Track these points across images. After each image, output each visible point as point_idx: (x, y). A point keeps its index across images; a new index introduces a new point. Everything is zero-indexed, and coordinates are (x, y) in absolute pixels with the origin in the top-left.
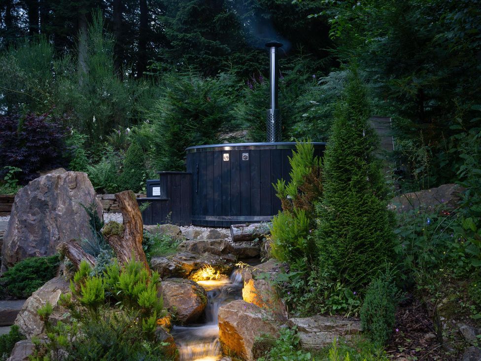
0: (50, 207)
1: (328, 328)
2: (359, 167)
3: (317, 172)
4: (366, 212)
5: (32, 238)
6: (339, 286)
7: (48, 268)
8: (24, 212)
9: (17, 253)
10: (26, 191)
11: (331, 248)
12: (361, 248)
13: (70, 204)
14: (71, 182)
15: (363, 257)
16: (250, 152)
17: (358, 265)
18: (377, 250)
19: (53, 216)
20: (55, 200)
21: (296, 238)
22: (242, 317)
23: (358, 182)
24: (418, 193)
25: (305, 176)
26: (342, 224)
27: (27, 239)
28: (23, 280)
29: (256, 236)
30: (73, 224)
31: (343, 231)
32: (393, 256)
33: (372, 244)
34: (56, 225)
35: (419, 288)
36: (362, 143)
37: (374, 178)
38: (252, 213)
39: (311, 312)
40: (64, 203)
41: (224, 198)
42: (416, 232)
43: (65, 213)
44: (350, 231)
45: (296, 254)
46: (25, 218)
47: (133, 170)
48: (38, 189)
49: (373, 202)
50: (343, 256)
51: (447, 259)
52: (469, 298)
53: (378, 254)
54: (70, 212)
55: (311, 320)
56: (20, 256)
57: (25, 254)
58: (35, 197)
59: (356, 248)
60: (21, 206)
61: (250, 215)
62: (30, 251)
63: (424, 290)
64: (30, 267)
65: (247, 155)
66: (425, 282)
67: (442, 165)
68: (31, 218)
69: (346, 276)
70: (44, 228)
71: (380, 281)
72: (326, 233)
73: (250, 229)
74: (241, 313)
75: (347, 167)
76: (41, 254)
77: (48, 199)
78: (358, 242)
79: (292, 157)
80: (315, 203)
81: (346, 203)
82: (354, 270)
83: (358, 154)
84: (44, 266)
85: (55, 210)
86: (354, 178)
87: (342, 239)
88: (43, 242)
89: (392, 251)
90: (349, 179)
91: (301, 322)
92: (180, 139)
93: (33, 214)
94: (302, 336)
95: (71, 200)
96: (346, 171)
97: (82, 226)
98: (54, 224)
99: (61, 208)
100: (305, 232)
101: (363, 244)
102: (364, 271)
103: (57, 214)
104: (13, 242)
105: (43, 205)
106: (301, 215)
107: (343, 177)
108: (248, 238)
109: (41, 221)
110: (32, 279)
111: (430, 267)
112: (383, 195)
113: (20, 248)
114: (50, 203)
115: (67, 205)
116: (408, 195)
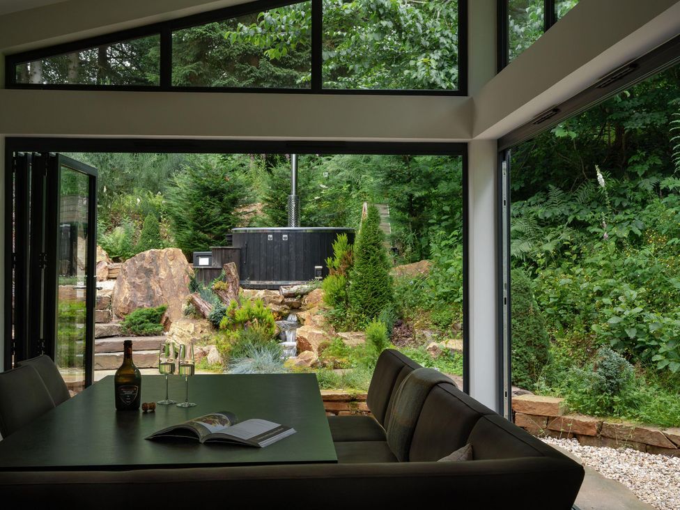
0: (154, 273)
1: (358, 337)
2: (374, 252)
3: (350, 253)
4: (378, 276)
5: (139, 295)
6: (363, 316)
7: (157, 315)
8: (132, 277)
9: (129, 306)
10: (133, 261)
11: (359, 295)
12: (375, 295)
13: (170, 271)
14: (170, 255)
15: (377, 300)
16: (288, 234)
17: (373, 304)
18: (384, 296)
19: (157, 279)
20: (158, 267)
21: (339, 290)
22: (310, 334)
23: (374, 260)
24: (407, 266)
25: (343, 255)
26: (365, 282)
27: (135, 295)
28: (140, 324)
29: (298, 294)
30: (173, 285)
31: (366, 286)
32: (392, 300)
33: (381, 293)
34: (160, 286)
35: (405, 317)
36: (376, 238)
37: (382, 258)
38: (289, 279)
39: (349, 329)
40: (165, 270)
41: (268, 268)
42: (404, 289)
43: (167, 277)
44: (369, 286)
45: (339, 300)
46: (133, 281)
47: (151, 241)
48: (144, 260)
49: (382, 271)
50: (365, 299)
51: (420, 302)
52: (429, 320)
53: (384, 298)
54: (171, 277)
55: (349, 333)
56: (131, 308)
57: (135, 305)
58: (142, 266)
59: (373, 296)
60: (130, 272)
61: (288, 280)
62: (139, 304)
63: (408, 318)
64: (144, 315)
65: (286, 236)
66: (408, 313)
67: (423, 247)
68: (138, 281)
69: (367, 310)
70: (149, 288)
71: (385, 311)
72: (356, 287)
73: (294, 289)
74: (309, 332)
75: (368, 251)
76: (148, 306)
77: (152, 267)
78: (374, 292)
79: (334, 244)
80: (349, 271)
81: (367, 271)
82: (371, 307)
83: (374, 244)
84: (154, 314)
85: (158, 275)
86: (372, 257)
87: (365, 291)
88: (150, 297)
89: (391, 297)
90: (369, 258)
91: (344, 335)
92: (203, 215)
93: (140, 278)
94: (345, 341)
95: (170, 268)
96: (367, 253)
97: (179, 286)
98: (158, 285)
99: (163, 274)
100: (344, 287)
101: (376, 293)
102: (377, 307)
103: (160, 278)
104: (125, 298)
105: (148, 272)
106: (342, 278)
107: (366, 257)
108: (293, 295)
109: (146, 283)
110: (146, 322)
111: (412, 306)
112: (387, 267)
113: (131, 302)
114: (154, 270)
115: (167, 271)
116: (401, 266)
